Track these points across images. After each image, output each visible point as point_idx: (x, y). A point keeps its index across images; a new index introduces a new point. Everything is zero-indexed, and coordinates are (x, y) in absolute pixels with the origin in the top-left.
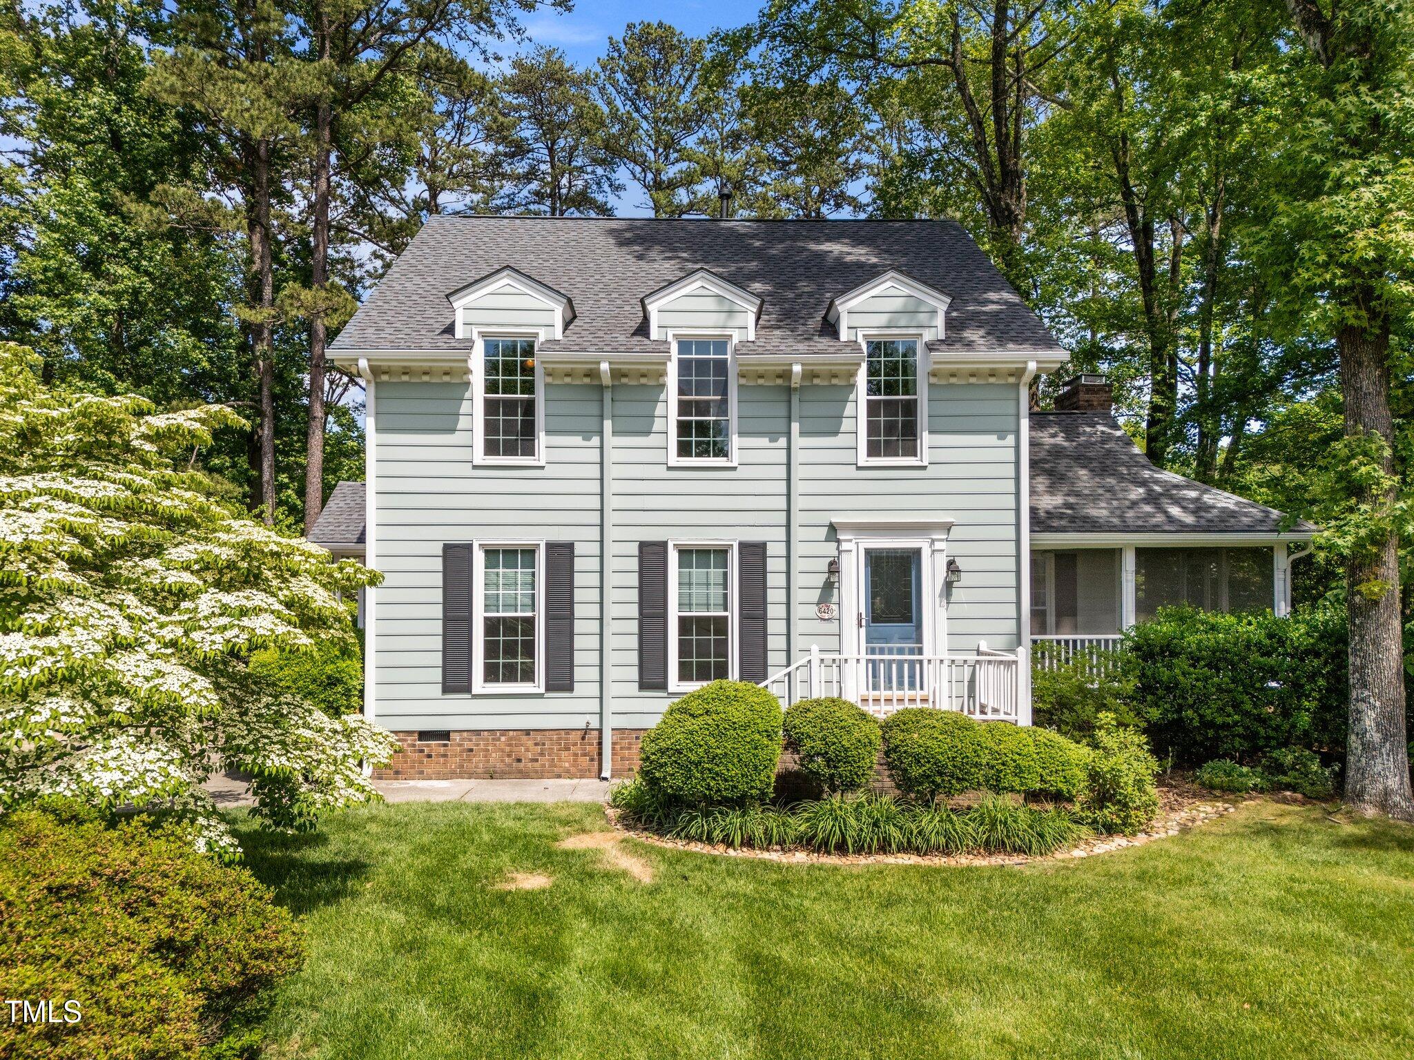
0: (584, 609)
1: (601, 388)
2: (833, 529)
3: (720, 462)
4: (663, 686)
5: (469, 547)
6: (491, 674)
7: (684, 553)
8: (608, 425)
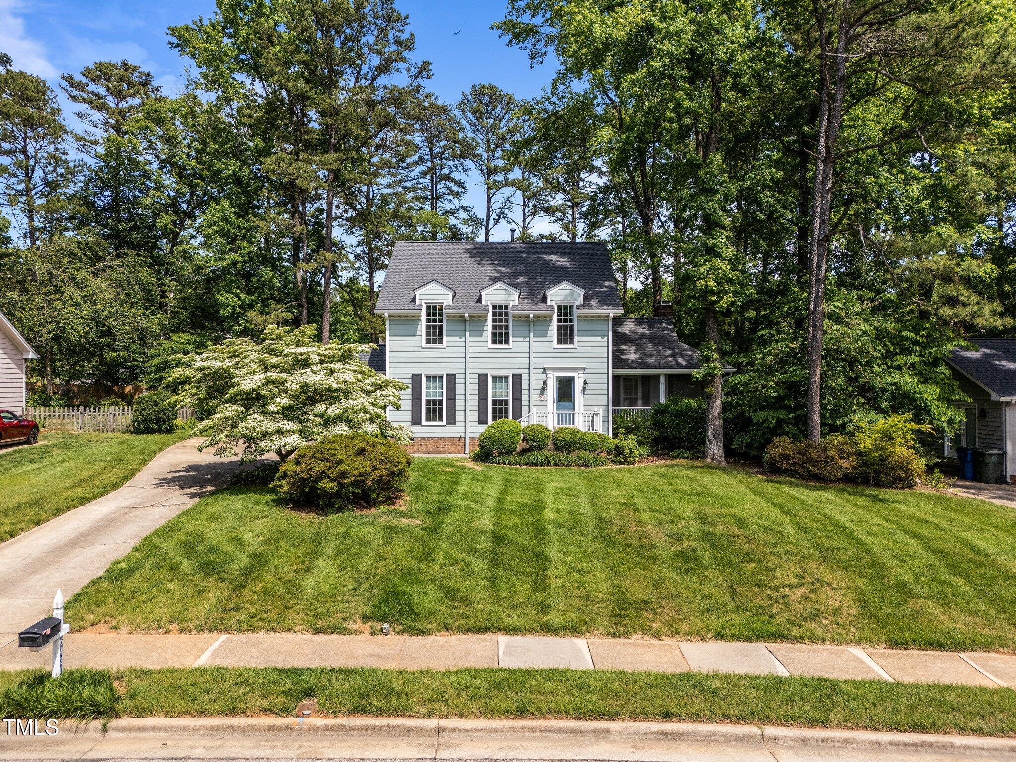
0: (459, 396)
1: (465, 321)
2: (545, 369)
3: (506, 346)
4: (486, 423)
5: (420, 375)
6: (428, 419)
7: (494, 377)
8: (468, 333)
